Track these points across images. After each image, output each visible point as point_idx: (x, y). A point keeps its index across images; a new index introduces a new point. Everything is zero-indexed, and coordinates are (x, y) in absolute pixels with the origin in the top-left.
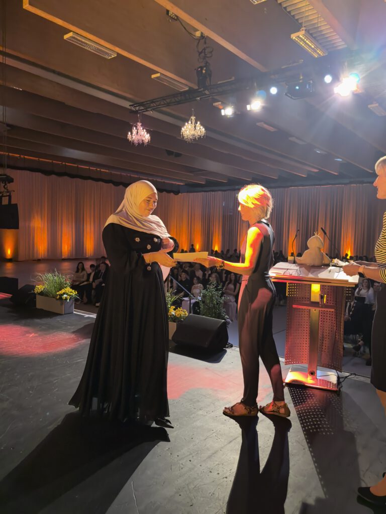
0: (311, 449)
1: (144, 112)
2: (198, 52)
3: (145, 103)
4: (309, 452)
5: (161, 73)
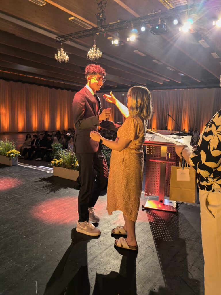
0: (158, 252)
1: (65, 41)
2: (97, 3)
3: (65, 36)
4: (156, 254)
5: (75, 17)
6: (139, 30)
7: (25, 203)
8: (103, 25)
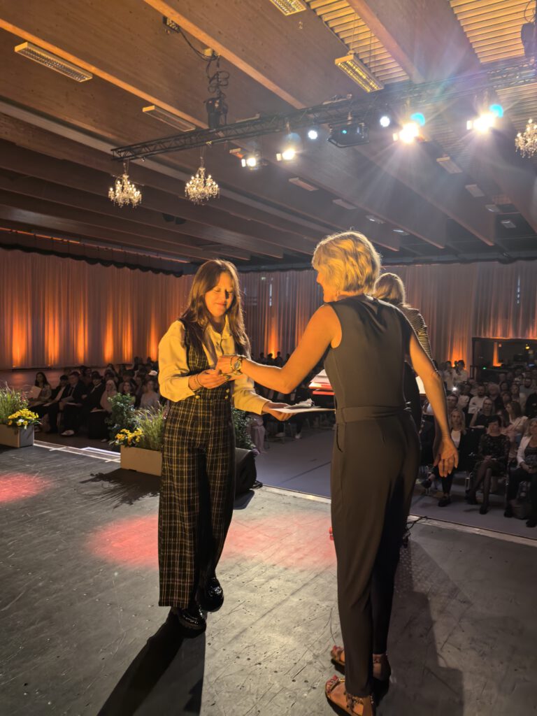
1: (132, 159)
3: (135, 147)
5: (156, 106)
6: (304, 137)
7: (70, 527)
8: (221, 123)
